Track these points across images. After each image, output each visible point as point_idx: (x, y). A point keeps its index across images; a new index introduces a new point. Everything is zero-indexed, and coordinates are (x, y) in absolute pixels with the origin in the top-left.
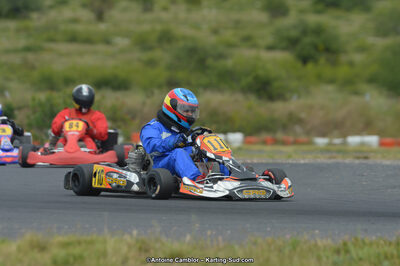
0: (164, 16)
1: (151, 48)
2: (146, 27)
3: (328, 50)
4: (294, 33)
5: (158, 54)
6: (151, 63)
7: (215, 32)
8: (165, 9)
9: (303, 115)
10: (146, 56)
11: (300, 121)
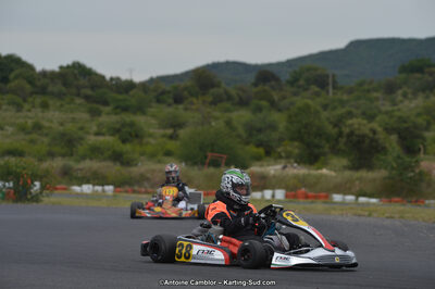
0: (29, 114)
1: (30, 133)
2: (21, 121)
3: (137, 136)
4: (118, 126)
5: (34, 136)
6: (32, 142)
7: (62, 124)
8: (29, 111)
9: (149, 175)
10: (28, 137)
11: (148, 179)
